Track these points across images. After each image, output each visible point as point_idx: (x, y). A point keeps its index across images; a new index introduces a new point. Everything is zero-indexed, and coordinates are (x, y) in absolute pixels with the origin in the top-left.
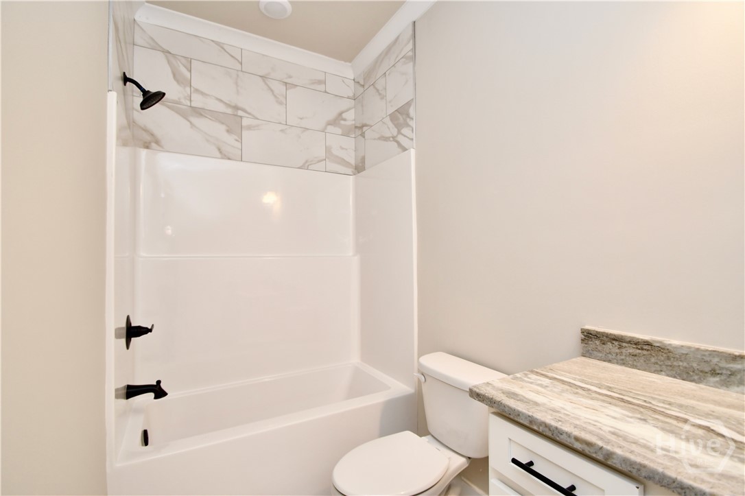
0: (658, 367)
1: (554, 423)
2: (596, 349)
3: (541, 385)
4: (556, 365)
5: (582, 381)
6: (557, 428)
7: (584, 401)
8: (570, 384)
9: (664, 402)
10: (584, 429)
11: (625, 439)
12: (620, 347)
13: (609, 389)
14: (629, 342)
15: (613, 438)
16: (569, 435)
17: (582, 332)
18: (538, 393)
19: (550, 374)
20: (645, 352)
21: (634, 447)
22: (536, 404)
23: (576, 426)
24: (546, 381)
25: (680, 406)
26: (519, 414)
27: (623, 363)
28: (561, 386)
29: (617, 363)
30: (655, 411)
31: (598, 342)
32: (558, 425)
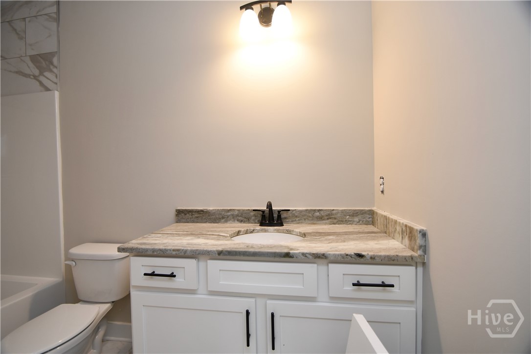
0: (205, 220)
1: (164, 248)
2: (183, 218)
3: (157, 237)
4: (164, 228)
5: (176, 232)
6: (165, 249)
7: (177, 238)
8: (170, 234)
9: (206, 231)
10: (176, 246)
11: (192, 244)
12: (192, 215)
13: (187, 232)
14: (195, 212)
15: (187, 245)
16: (170, 250)
17: (176, 211)
18: (156, 240)
19: (161, 232)
20: (201, 215)
21: (194, 246)
22: (155, 244)
23: (173, 246)
24: (160, 235)
25: (211, 231)
26: (147, 250)
27: (193, 222)
28: (166, 235)
29: (191, 223)
30: (203, 234)
31: (183, 215)
32: (166, 248)
